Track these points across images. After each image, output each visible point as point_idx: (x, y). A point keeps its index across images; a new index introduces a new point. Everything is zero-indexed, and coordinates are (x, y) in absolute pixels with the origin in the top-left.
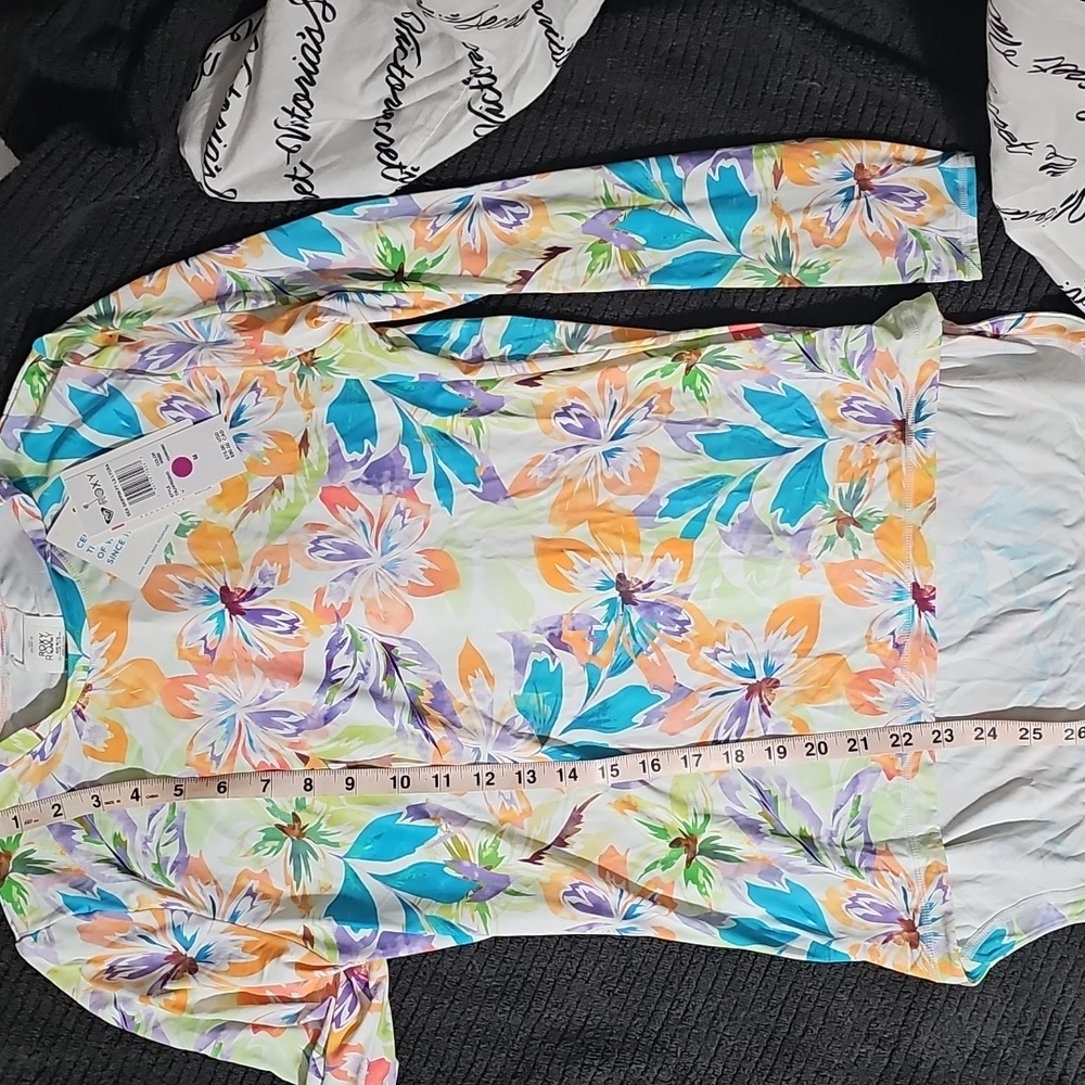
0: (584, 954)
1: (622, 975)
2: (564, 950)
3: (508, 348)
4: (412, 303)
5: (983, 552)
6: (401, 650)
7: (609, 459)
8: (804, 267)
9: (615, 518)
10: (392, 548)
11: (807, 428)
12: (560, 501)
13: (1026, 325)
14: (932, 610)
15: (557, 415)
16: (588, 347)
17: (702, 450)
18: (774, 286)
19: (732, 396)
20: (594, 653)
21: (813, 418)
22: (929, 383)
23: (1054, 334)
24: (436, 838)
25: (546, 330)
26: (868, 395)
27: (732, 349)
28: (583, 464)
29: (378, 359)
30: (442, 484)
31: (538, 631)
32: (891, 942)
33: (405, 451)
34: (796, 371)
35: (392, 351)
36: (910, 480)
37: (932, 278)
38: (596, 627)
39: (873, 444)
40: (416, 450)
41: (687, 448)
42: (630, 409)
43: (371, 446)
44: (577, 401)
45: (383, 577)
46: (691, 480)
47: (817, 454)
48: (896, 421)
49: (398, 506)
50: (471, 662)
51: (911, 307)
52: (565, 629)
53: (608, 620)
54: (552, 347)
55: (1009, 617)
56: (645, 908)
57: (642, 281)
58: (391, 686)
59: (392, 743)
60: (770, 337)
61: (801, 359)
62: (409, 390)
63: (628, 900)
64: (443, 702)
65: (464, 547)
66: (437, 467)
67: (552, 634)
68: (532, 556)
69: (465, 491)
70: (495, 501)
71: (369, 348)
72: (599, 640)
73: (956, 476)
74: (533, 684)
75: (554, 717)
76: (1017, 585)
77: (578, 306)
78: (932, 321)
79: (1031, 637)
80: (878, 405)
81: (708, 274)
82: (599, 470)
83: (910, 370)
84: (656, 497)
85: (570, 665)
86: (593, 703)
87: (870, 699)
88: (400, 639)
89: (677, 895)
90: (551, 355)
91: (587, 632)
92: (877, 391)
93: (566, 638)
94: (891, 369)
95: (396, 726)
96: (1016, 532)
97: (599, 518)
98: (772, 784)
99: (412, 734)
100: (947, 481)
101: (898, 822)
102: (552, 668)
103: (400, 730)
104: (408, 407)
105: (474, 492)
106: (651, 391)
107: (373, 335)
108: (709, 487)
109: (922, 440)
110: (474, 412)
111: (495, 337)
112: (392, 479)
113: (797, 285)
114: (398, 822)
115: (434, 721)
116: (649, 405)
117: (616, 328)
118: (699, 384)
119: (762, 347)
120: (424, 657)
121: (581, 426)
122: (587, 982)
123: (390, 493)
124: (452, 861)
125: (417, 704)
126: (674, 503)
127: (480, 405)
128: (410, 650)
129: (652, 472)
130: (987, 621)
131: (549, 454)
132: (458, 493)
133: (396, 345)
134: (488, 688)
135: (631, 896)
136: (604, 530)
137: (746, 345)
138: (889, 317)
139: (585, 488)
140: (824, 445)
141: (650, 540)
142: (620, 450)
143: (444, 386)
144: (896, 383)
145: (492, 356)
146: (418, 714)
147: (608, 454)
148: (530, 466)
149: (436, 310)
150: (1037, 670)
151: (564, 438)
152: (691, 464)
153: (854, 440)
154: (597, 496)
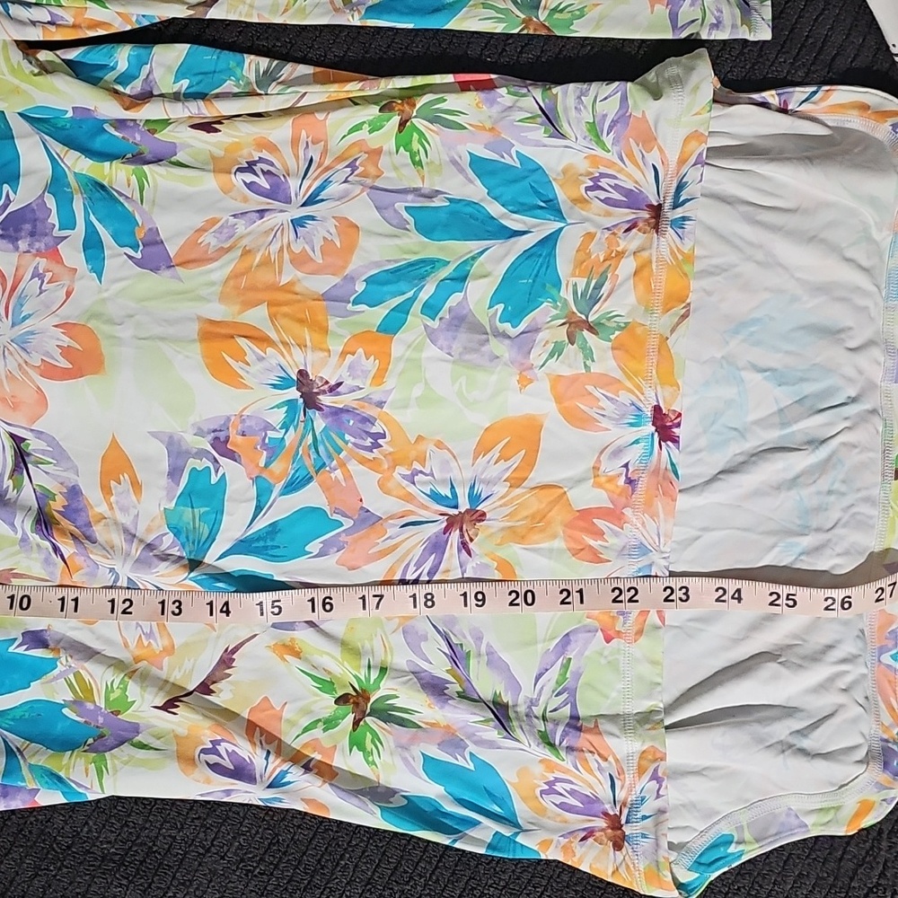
0: (222, 824)
1: (264, 854)
2: (199, 818)
3: (185, 83)
4: (71, 21)
5: (744, 374)
6: (33, 444)
7: (300, 230)
8: (555, 10)
9: (299, 301)
10: (25, 318)
11: (542, 208)
12: (235, 276)
13: (822, 99)
14: (675, 440)
15: (240, 170)
16: (281, 87)
17: (412, 226)
18: (516, 31)
19: (454, 162)
20: (266, 465)
21: (551, 197)
22: (693, 159)
23: (855, 112)
24: (56, 672)
25: (232, 64)
26: (619, 172)
27: (454, 101)
28: (267, 233)
29: (24, 86)
30: (92, 245)
31: (200, 433)
32: (590, 840)
33: (51, 202)
34: (531, 135)
35: (39, 74)
36: (662, 279)
37: (710, 34)
38: (271, 434)
39: (620, 233)
40: (65, 201)
41: (392, 222)
42: (327, 169)
43: (11, 192)
44: (265, 155)
45: (11, 354)
46: (396, 261)
47: (550, 241)
48: (651, 206)
49: (36, 268)
50: (116, 466)
51: (678, 64)
52: (232, 433)
53: (286, 427)
54: (238, 86)
55: (769, 455)
56: (295, 775)
57: (356, 14)
58: (18, 487)
59: (13, 554)
60: (503, 91)
61: (539, 120)
62: (63, 128)
63: (275, 766)
64: (77, 511)
65: (111, 322)
66: (89, 224)
67: (216, 438)
68: (194, 341)
69: (120, 255)
70: (155, 269)
71: (13, 71)
72: (274, 450)
73: (717, 278)
74: (188, 497)
75: (211, 538)
76: (783, 417)
77: (278, 40)
78: (702, 81)
79: (793, 482)
80: (630, 185)
81: (437, 10)
82: (285, 241)
83: (671, 143)
84: (351, 279)
85: (236, 477)
86: (261, 524)
87: (592, 542)
88: (32, 430)
89: (338, 762)
90: (236, 95)
91: (259, 439)
92: (631, 168)
93: (235, 445)
94: (648, 139)
95: (19, 535)
96: (787, 352)
97: (281, 300)
98: (465, 637)
99: (38, 545)
100: (706, 283)
101: (614, 694)
102: (214, 479)
103: (24, 540)
104: (57, 148)
105: (130, 257)
106: (356, 149)
107: (17, 55)
108: (415, 271)
109: (679, 231)
110: (138, 159)
111: (169, 68)
112: (32, 234)
113: (543, 32)
114: (11, 650)
115: (63, 532)
116: (353, 166)
117: (319, 69)
118: (416, 146)
119: (492, 102)
120: (59, 454)
121: (268, 187)
122: (223, 858)
123: (28, 252)
124: (74, 702)
125: (46, 510)
126: (372, 287)
127: (146, 150)
128: (42, 445)
129: (349, 249)
130: (741, 459)
131: (226, 218)
132: (112, 256)
133: (45, 69)
134: (134, 498)
135: (279, 761)
136: (285, 315)
137: (471, 97)
138: (651, 76)
139: (266, 262)
140: (561, 229)
141: (340, 331)
142: (312, 218)
143: (106, 126)
144: (654, 157)
145: (163, 92)
146: (44, 522)
147: (297, 223)
148: (202, 230)
149: (101, 32)
150: (799, 522)
151: (245, 200)
152: (397, 241)
153: (597, 225)
154: (280, 273)
